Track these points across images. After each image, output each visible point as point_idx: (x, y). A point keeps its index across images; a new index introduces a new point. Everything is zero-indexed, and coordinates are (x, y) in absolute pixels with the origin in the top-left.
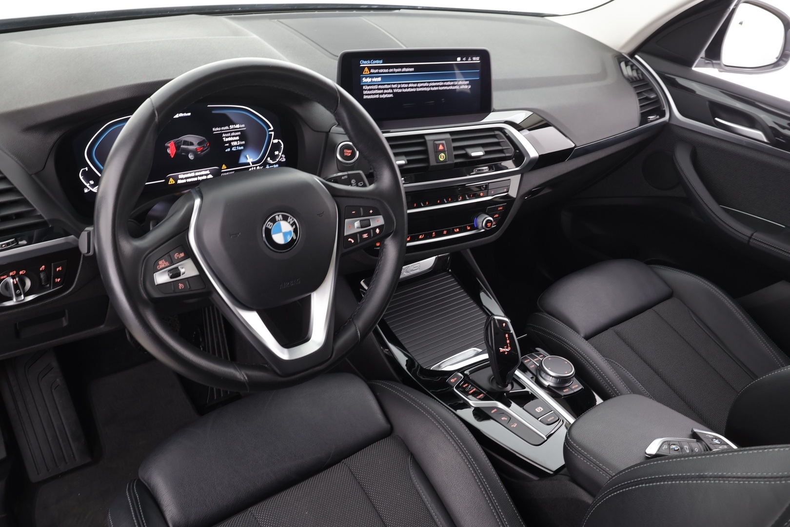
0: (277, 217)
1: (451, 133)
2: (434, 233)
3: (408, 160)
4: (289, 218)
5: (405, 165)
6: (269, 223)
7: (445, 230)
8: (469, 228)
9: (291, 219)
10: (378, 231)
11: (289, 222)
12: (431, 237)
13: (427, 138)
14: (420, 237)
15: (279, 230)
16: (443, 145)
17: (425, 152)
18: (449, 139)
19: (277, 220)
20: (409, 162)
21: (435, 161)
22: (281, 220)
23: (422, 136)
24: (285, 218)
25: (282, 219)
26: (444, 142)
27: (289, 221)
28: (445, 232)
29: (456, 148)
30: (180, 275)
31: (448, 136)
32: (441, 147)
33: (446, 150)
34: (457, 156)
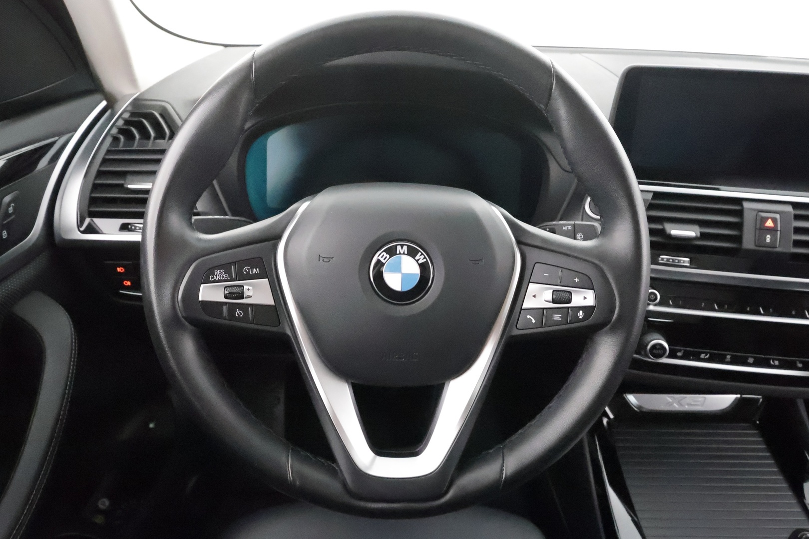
0: (399, 248)
1: (795, 205)
2: (729, 357)
3: (702, 234)
4: (420, 254)
5: (696, 238)
6: (384, 253)
7: (752, 357)
8: (800, 365)
9: (423, 257)
10: (581, 314)
11: (417, 261)
12: (722, 361)
13: (746, 205)
14: (702, 356)
15: (397, 269)
16: (774, 220)
17: (739, 226)
18: (789, 212)
19: (398, 252)
20: (703, 236)
21: (753, 244)
22: (404, 254)
23: (739, 201)
24: (412, 253)
25: (406, 252)
26: (778, 216)
27: (417, 258)
28: (751, 360)
29: (797, 230)
30: (242, 297)
31: (789, 209)
32: (769, 223)
33: (779, 229)
34: (797, 243)
